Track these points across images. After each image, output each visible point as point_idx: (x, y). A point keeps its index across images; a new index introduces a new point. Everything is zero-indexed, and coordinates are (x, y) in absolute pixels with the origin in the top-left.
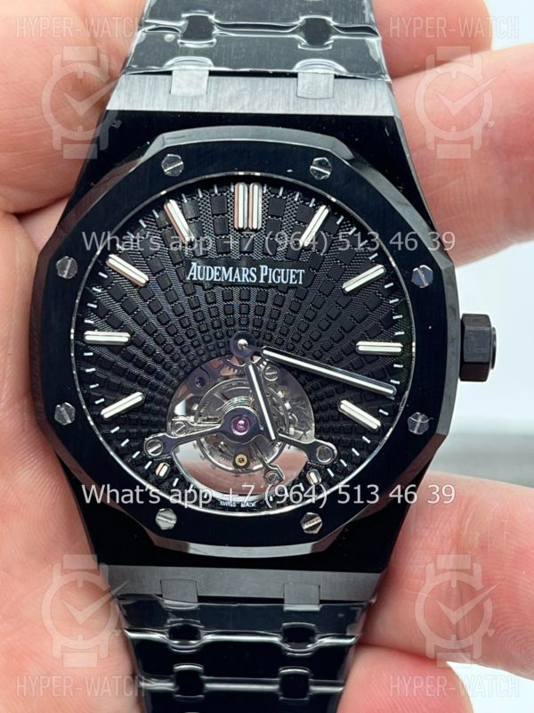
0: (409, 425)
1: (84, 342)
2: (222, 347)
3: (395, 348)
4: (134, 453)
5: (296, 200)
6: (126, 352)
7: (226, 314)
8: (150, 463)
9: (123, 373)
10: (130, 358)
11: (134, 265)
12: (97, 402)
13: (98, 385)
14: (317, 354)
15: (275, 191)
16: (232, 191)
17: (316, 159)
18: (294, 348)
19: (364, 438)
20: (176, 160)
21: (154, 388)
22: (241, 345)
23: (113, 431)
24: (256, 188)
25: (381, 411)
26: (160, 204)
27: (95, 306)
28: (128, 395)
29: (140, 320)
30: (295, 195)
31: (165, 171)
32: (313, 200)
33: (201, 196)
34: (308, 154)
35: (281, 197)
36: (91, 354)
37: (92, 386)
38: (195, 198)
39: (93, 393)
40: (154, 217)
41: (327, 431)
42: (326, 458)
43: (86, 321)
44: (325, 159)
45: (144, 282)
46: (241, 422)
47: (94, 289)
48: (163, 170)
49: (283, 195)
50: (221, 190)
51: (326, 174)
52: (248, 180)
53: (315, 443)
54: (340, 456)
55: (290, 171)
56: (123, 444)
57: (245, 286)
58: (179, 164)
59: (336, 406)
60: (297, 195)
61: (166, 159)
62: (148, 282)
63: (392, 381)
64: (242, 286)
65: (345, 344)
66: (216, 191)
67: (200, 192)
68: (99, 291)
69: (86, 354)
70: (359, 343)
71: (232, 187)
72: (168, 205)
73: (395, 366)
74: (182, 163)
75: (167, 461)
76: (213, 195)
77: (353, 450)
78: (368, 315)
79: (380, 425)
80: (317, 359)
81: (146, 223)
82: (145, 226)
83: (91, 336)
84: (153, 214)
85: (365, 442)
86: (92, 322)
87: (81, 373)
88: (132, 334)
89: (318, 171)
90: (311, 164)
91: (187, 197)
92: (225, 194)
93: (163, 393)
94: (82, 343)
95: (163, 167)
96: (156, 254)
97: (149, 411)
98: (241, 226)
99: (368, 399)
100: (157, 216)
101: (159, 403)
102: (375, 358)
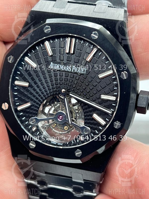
0: (114, 125)
1: (15, 84)
2: (58, 91)
3: (113, 98)
4: (26, 122)
5: (87, 45)
6: (27, 89)
7: (60, 81)
8: (31, 126)
9: (25, 96)
10: (28, 91)
11: (33, 61)
12: (17, 104)
13: (17, 98)
14: (88, 97)
15: (80, 41)
17: (93, 32)
18: (80, 94)
19: (100, 127)
21: (35, 102)
22: (64, 91)
23: (20, 114)
24: (74, 40)
25: (106, 119)
26: (43, 42)
27: (19, 73)
28: (27, 103)
29: (33, 79)
30: (86, 43)
31: (45, 31)
32: (92, 46)
33: (56, 41)
34: (92, 30)
35: (82, 44)
36: (17, 88)
37: (16, 99)
38: (54, 41)
39: (16, 101)
40: (41, 46)
41: (88, 123)
42: (87, 132)
43: (16, 77)
44: (97, 32)
46: (61, 117)
47: (20, 67)
48: (44, 31)
49: (83, 43)
51: (96, 37)
52: (72, 37)
53: (84, 127)
54: (91, 132)
55: (84, 35)
56: (23, 119)
58: (49, 29)
59: (91, 115)
60: (87, 44)
61: (45, 27)
63: (111, 109)
64: (66, 72)
65: (97, 95)
66: (61, 40)
67: (56, 40)
69: (15, 88)
71: (67, 39)
72: (46, 43)
73: (113, 104)
74: (50, 29)
75: (36, 126)
77: (96, 131)
78: (106, 86)
79: (105, 124)
80: (88, 99)
81: (38, 48)
82: (38, 49)
83: (17, 83)
85: (100, 129)
86: (18, 78)
88: (29, 83)
89: (94, 36)
90: (92, 34)
91: (52, 41)
92: (64, 41)
93: (37, 104)
94: (14, 85)
95: (44, 30)
96: (40, 58)
97: (32, 109)
98: (68, 52)
99: (103, 114)
100: (42, 46)
101: (36, 107)
102: (107, 101)
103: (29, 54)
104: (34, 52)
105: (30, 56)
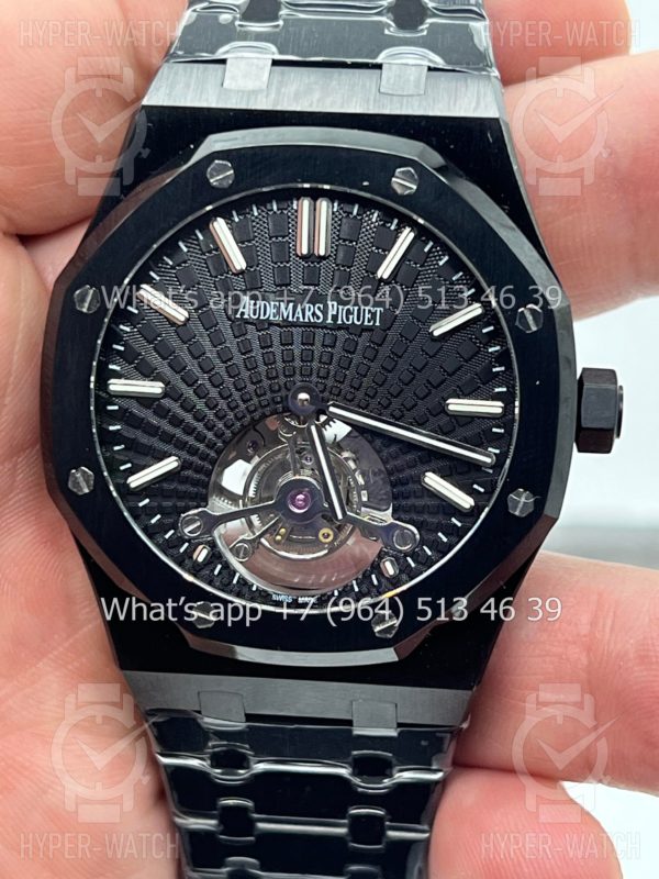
0: (510, 504)
1: (108, 393)
2: (278, 403)
3: (495, 407)
4: (166, 532)
5: (374, 220)
6: (160, 406)
7: (284, 361)
8: (186, 545)
9: (152, 431)
10: (162, 412)
12: (122, 468)
13: (123, 446)
14: (397, 413)
15: (347, 208)
16: (295, 207)
17: (398, 170)
18: (368, 405)
19: (453, 519)
20: (225, 168)
21: (193, 451)
22: (302, 401)
23: (141, 504)
24: (323, 205)
25: (475, 486)
26: (204, 223)
27: (122, 348)
28: (161, 460)
29: (178, 368)
30: (373, 214)
31: (211, 181)
32: (396, 221)
33: (256, 214)
34: (390, 163)
35: (355, 217)
36: (116, 408)
37: (116, 448)
38: (248, 216)
39: (117, 456)
40: (198, 239)
41: (407, 510)
42: (406, 545)
43: (111, 367)
44: (410, 169)
45: (183, 319)
46: (301, 497)
47: (122, 327)
48: (208, 180)
49: (358, 214)
50: (281, 207)
51: (411, 188)
52: (315, 195)
53: (392, 524)
54: (423, 542)
55: (366, 183)
56: (153, 521)
57: (309, 327)
58: (228, 173)
59: (419, 480)
60: (376, 215)
61: (212, 166)
62: (188, 320)
63: (490, 449)
65: (432, 401)
66: (275, 208)
67: (255, 209)
68: (128, 329)
69: (110, 408)
70: (449, 401)
71: (295, 202)
72: (215, 224)
73: (494, 430)
74: (232, 172)
75: (208, 543)
76: (271, 213)
77: (440, 534)
78: (462, 366)
79: (473, 504)
80: (396, 419)
81: (186, 246)
82: (185, 249)
83: (116, 385)
84: (196, 235)
85: (455, 525)
86: (118, 368)
87: (103, 432)
88: (167, 384)
89: (401, 185)
90: (393, 176)
91: (238, 215)
92: (285, 212)
93: (204, 457)
94: (104, 395)
95: (208, 176)
96: (199, 284)
97: (186, 480)
98: (305, 251)
99: (459, 471)
100: (201, 237)
101: (199, 470)
102: (470, 420)
103: (152, 274)
104: (171, 263)
105: (158, 278)
